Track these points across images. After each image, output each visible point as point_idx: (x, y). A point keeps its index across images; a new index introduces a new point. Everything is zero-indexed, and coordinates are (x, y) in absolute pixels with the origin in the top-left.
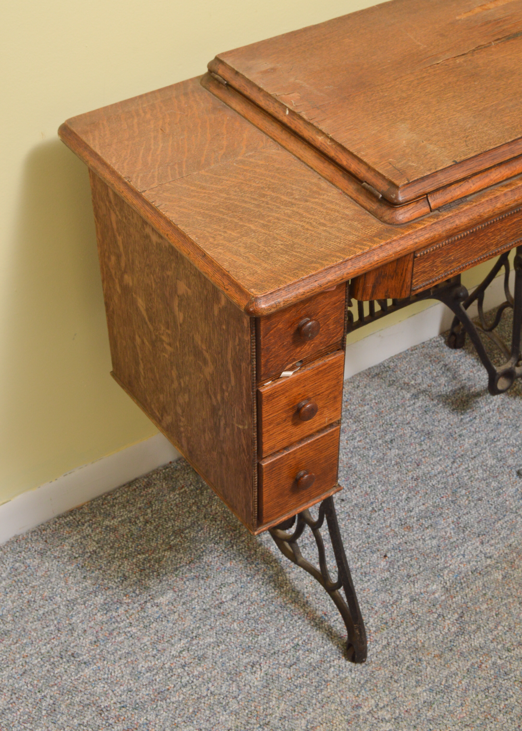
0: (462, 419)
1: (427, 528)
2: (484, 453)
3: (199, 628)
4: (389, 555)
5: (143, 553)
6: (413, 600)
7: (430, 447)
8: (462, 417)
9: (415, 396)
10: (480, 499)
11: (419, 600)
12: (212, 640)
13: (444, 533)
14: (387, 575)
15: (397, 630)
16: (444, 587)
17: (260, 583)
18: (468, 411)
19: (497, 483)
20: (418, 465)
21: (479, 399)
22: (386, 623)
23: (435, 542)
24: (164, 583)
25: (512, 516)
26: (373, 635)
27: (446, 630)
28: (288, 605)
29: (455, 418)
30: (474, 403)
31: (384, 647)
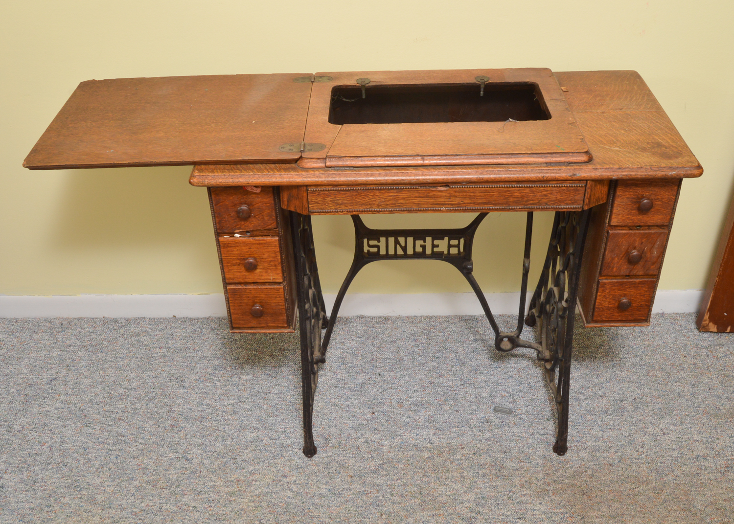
0: (491, 364)
1: (411, 411)
2: (486, 388)
3: (248, 398)
4: (376, 413)
5: (257, 352)
6: (366, 442)
7: (457, 370)
8: (493, 363)
9: (476, 340)
10: (457, 411)
11: (369, 444)
12: (248, 407)
13: (418, 418)
14: (365, 422)
15: (342, 452)
16: (391, 445)
17: (297, 393)
18: (499, 362)
19: (476, 407)
20: (440, 377)
21: (512, 358)
22: (340, 446)
23: (408, 420)
24: (253, 370)
25: (468, 429)
26: (328, 448)
27: (368, 467)
28: (300, 411)
29: (487, 362)
30: (508, 359)
31: (328, 457)
